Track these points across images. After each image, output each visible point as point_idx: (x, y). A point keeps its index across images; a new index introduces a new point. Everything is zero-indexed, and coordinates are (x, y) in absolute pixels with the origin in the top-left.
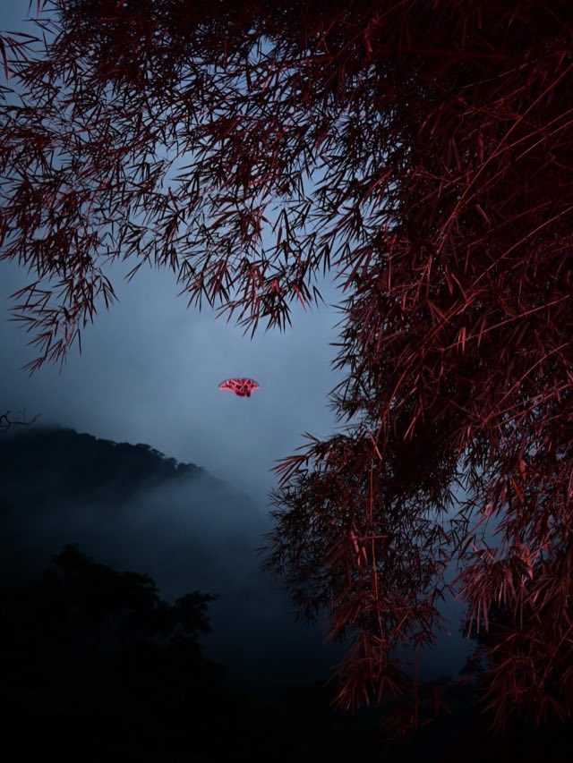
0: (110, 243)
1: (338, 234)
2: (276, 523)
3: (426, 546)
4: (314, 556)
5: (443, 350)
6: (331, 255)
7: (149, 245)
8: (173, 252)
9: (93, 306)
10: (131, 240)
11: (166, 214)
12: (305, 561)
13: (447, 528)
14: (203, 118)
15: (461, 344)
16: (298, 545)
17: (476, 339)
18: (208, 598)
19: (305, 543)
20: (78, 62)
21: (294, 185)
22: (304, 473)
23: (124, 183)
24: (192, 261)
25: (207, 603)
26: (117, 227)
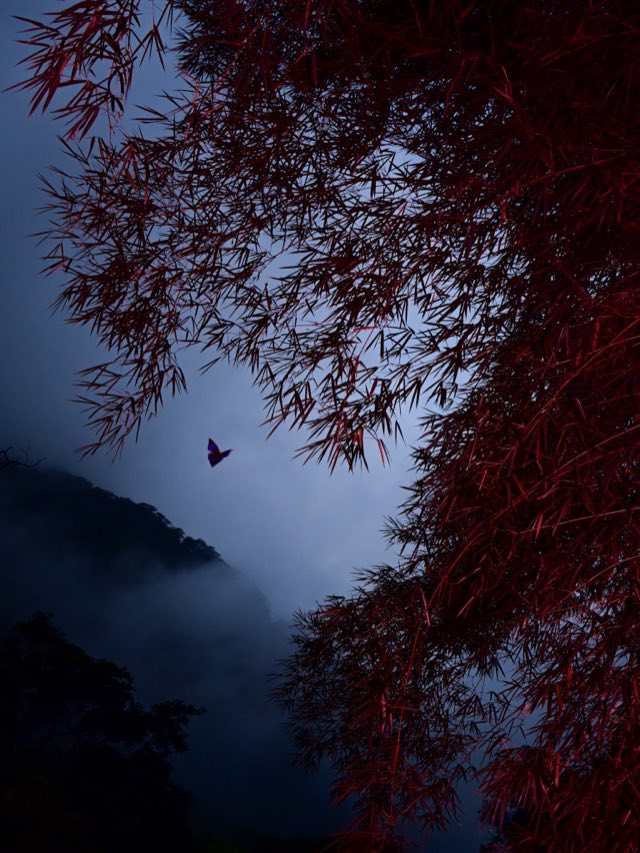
0: (191, 329)
1: (434, 368)
2: (295, 649)
3: (458, 715)
4: (331, 696)
5: (515, 533)
6: (423, 389)
7: (233, 342)
8: (255, 352)
9: (160, 394)
10: (215, 332)
11: (257, 312)
12: (318, 698)
13: (485, 700)
14: (317, 215)
15: (535, 531)
16: (315, 680)
17: (551, 530)
18: (191, 710)
19: (324, 680)
20: (201, 144)
21: (398, 307)
22: (340, 600)
23: (220, 268)
24: (274, 368)
25: (188, 716)
26: (201, 311)
